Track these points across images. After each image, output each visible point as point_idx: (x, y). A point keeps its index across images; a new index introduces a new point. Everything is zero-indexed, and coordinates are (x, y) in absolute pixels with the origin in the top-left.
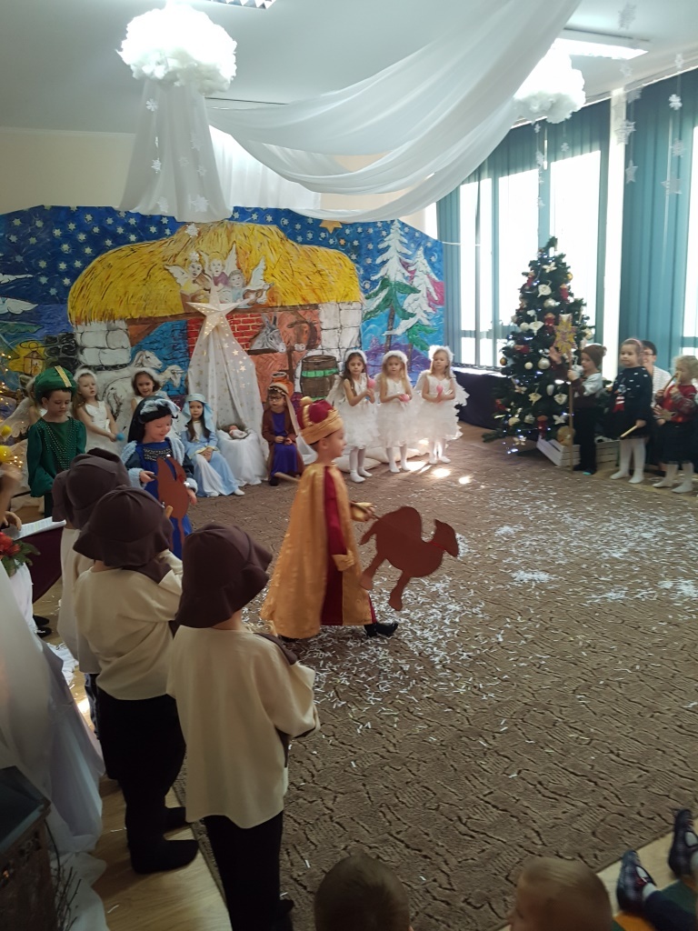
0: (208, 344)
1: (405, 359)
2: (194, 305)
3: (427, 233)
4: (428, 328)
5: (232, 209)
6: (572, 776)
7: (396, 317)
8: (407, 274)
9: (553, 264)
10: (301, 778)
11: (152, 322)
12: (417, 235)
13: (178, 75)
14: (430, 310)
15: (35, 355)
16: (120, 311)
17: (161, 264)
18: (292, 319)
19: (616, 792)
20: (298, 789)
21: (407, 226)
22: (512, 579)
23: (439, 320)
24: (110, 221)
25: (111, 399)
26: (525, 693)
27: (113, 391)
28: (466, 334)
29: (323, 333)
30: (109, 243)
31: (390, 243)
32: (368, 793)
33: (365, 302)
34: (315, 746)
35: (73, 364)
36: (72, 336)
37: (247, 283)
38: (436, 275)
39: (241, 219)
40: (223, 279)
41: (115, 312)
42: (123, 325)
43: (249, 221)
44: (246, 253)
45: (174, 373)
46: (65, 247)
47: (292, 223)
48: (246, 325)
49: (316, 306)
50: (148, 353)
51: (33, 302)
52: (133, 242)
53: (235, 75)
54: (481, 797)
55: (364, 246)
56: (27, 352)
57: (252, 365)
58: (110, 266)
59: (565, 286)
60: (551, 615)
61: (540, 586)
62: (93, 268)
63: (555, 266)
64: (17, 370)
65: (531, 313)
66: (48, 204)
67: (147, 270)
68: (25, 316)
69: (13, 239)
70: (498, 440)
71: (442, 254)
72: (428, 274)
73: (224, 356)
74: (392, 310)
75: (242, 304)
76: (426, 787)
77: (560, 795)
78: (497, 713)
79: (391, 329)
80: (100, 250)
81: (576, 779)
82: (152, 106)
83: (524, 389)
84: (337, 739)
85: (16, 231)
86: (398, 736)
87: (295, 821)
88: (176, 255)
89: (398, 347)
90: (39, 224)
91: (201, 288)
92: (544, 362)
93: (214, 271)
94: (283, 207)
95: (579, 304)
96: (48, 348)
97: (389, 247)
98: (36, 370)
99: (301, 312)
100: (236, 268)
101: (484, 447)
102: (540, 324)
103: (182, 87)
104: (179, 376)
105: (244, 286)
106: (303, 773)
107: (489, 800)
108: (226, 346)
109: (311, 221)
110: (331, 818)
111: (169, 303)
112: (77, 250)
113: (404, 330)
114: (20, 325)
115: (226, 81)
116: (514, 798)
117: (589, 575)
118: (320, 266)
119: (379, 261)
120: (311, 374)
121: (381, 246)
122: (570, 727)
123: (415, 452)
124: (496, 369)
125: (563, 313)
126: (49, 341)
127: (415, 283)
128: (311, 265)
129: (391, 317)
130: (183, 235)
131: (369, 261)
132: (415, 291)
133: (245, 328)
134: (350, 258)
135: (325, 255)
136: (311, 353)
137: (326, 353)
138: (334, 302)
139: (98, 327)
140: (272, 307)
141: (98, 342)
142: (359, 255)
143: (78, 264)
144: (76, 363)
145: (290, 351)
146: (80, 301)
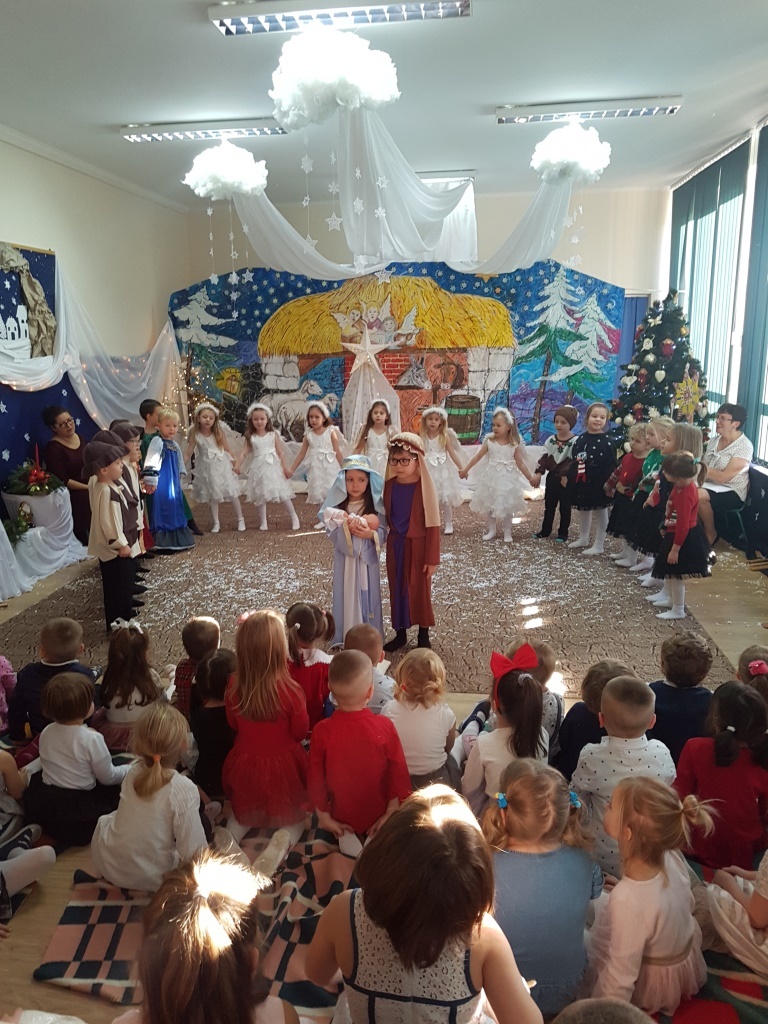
2: (348, 345)
4: (595, 377)
7: (554, 364)
8: (572, 321)
11: (317, 358)
14: (600, 358)
15: (234, 378)
16: (294, 348)
17: (327, 311)
18: (439, 360)
21: (576, 273)
25: (283, 416)
27: (284, 410)
29: (469, 374)
30: (290, 295)
31: (553, 290)
33: (518, 347)
36: (259, 365)
37: (399, 328)
38: (613, 322)
39: (399, 273)
40: (377, 324)
41: (291, 348)
42: (295, 359)
43: (405, 274)
44: (400, 302)
45: (333, 400)
46: (260, 298)
47: (444, 275)
48: (393, 363)
49: (464, 350)
50: (312, 382)
51: (235, 339)
52: (310, 293)
55: (522, 294)
56: (229, 375)
57: (397, 398)
58: (290, 313)
62: (278, 314)
64: (220, 388)
66: (251, 266)
67: (317, 316)
68: (229, 349)
69: (227, 293)
74: (550, 356)
75: (393, 345)
80: (284, 300)
85: (229, 287)
88: (341, 304)
89: (553, 393)
90: (244, 281)
91: (358, 331)
93: (370, 316)
94: (439, 260)
96: (243, 374)
98: (233, 389)
99: (449, 354)
100: (389, 315)
104: (335, 403)
105: (396, 330)
108: (374, 380)
111: (332, 343)
112: (268, 298)
114: (226, 355)
118: (471, 313)
120: (455, 412)
121: (541, 295)
126: (244, 368)
127: (582, 330)
128: (463, 312)
129: (547, 364)
130: (347, 288)
131: (526, 308)
132: (581, 338)
133: (393, 366)
134: (506, 305)
135: (478, 303)
136: (455, 393)
137: (471, 393)
138: (484, 346)
139: (278, 359)
140: (420, 349)
141: (277, 371)
142: (515, 303)
143: (267, 311)
144: (260, 386)
145: (436, 389)
146: (267, 339)
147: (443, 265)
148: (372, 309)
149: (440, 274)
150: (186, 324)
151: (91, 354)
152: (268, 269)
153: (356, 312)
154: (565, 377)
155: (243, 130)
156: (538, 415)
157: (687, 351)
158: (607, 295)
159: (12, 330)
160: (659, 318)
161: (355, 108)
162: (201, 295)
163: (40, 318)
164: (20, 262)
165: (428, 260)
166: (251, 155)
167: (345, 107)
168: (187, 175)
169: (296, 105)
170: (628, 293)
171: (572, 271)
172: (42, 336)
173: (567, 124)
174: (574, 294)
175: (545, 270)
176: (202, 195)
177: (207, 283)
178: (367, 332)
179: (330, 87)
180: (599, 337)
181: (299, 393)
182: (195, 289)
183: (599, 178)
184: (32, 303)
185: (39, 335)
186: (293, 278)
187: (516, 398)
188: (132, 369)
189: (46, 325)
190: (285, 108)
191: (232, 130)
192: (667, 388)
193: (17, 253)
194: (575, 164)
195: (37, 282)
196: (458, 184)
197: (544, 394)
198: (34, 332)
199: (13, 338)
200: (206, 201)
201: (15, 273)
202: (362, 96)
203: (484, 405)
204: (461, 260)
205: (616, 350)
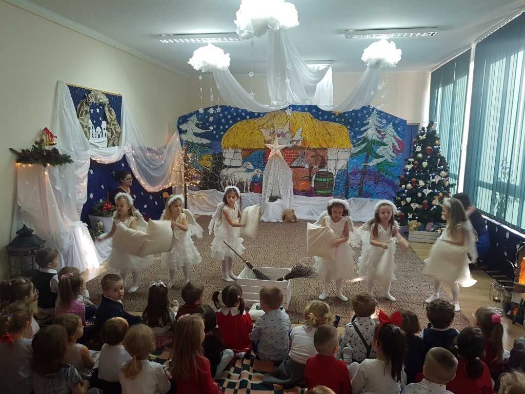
2: (266, 145)
4: (391, 164)
7: (371, 157)
11: (251, 151)
14: (394, 155)
15: (209, 159)
16: (240, 145)
17: (257, 128)
18: (313, 153)
23: (399, 160)
25: (233, 179)
29: (328, 161)
30: (239, 119)
33: (353, 149)
36: (222, 153)
37: (293, 137)
39: (293, 110)
40: (282, 135)
41: (238, 146)
42: (240, 151)
43: (297, 111)
44: (294, 124)
46: (223, 120)
47: (317, 112)
48: (290, 154)
49: (326, 149)
50: (248, 163)
51: (210, 140)
52: (248, 119)
55: (355, 122)
56: (207, 158)
57: (291, 172)
58: (238, 128)
59: (429, 148)
62: (232, 128)
64: (202, 164)
67: (251, 130)
68: (207, 145)
69: (207, 117)
72: (394, 137)
74: (369, 153)
75: (290, 145)
79: (367, 163)
80: (235, 122)
88: (264, 124)
91: (272, 138)
93: (278, 131)
94: (314, 104)
96: (213, 157)
98: (208, 165)
99: (318, 151)
100: (288, 130)
105: (291, 138)
111: (259, 143)
112: (227, 122)
114: (205, 148)
120: (321, 180)
126: (214, 155)
127: (385, 140)
128: (325, 130)
129: (367, 157)
130: (267, 117)
131: (357, 129)
132: (384, 144)
133: (289, 156)
134: (346, 127)
135: (333, 126)
136: (321, 170)
137: (329, 171)
138: (336, 147)
139: (231, 151)
140: (304, 148)
141: (231, 157)
142: (351, 126)
143: (227, 127)
144: (222, 164)
145: (311, 168)
146: (226, 140)
147: (316, 106)
148: (280, 127)
149: (314, 111)
150: (185, 132)
151: (137, 146)
152: (228, 106)
153: (272, 128)
154: (375, 164)
155: (219, 39)
156: (362, 182)
157: (439, 152)
158: (398, 124)
159: (99, 133)
160: (425, 135)
161: (277, 30)
162: (194, 118)
163: (113, 128)
164: (105, 100)
165: (308, 103)
166: (222, 51)
167: (272, 30)
168: (190, 59)
169: (248, 28)
170: (408, 123)
171: (380, 111)
172: (113, 136)
173: (380, 40)
174: (381, 122)
175: (367, 111)
176: (197, 69)
177: (197, 112)
178: (277, 138)
179: (265, 19)
180: (393, 144)
181: (242, 168)
182: (191, 115)
183: (395, 66)
184: (109, 120)
185: (112, 136)
186: (240, 111)
187: (351, 173)
188: (157, 154)
189: (116, 131)
190: (242, 29)
191: (214, 39)
192: (428, 171)
193: (104, 95)
194: (384, 59)
195: (112, 109)
196: (324, 67)
197: (365, 172)
198: (109, 134)
199: (99, 137)
200: (200, 72)
201: (102, 105)
202: (280, 24)
203: (335, 177)
204: (325, 104)
205: (401, 151)
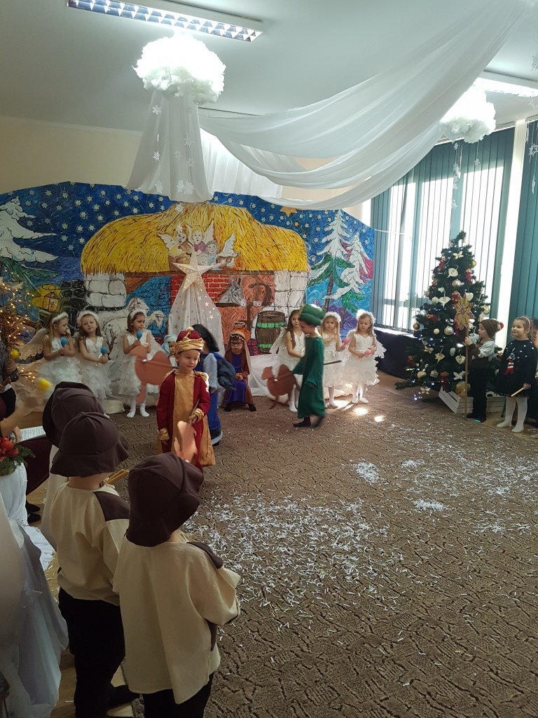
0: (186, 296)
1: (339, 319)
2: (178, 265)
3: (363, 222)
4: (359, 296)
5: (213, 194)
6: (457, 689)
7: (334, 285)
8: (345, 252)
9: (461, 252)
10: (228, 668)
11: (144, 276)
12: (355, 222)
13: (178, 88)
14: (361, 281)
15: (53, 295)
16: (121, 266)
17: (155, 232)
18: (252, 281)
19: (494, 709)
20: (224, 678)
21: (348, 215)
22: (414, 506)
23: (368, 290)
24: (119, 197)
26: (420, 609)
27: (110, 328)
28: (387, 302)
29: (276, 294)
30: (117, 213)
31: (334, 227)
32: (282, 688)
33: (311, 272)
34: (242, 639)
35: (81, 304)
36: (82, 282)
37: (220, 251)
38: (368, 254)
39: (219, 202)
41: (117, 266)
42: (122, 277)
43: (225, 204)
44: (221, 228)
45: (158, 317)
46: (83, 214)
47: (259, 207)
48: (216, 283)
49: (272, 273)
50: (139, 300)
51: (54, 255)
52: (135, 214)
53: (222, 90)
54: (379, 702)
55: (313, 228)
56: (47, 292)
57: (219, 315)
58: (116, 231)
59: (470, 271)
60: (444, 541)
61: (436, 514)
62: (103, 231)
63: (463, 254)
64: (38, 305)
65: (441, 290)
66: (73, 181)
67: (144, 237)
68: (47, 265)
69: (45, 205)
70: (409, 388)
71: (373, 238)
72: (361, 253)
73: (198, 306)
74: (332, 279)
75: (215, 266)
76: (331, 688)
77: (446, 707)
78: (395, 624)
79: (330, 294)
80: (109, 218)
81: (460, 693)
82: (156, 110)
83: (432, 349)
84: (260, 635)
85: (47, 200)
86: (311, 637)
87: (219, 708)
88: (167, 226)
89: (334, 309)
90: (65, 195)
91: (184, 252)
92: (449, 329)
93: (195, 240)
94: (253, 195)
95: (480, 285)
96: (63, 291)
97: (332, 230)
98: (52, 307)
99: (260, 276)
101: (396, 393)
102: (448, 299)
103: (180, 96)
104: (161, 319)
105: (217, 253)
106: (230, 664)
107: (384, 706)
108: (200, 298)
109: (273, 206)
110: (250, 708)
111: (159, 262)
112: (92, 218)
113: (340, 296)
114: (43, 271)
115: (215, 95)
116: (406, 705)
117: (477, 509)
118: (278, 242)
119: (324, 240)
120: (264, 325)
121: (326, 229)
122: (456, 643)
123: (342, 392)
124: (409, 331)
125: (467, 292)
126: (65, 285)
127: (351, 259)
128: (271, 241)
129: (330, 285)
131: (316, 240)
132: (350, 265)
133: (215, 286)
134: (302, 237)
135: (282, 234)
136: (265, 309)
137: (277, 310)
138: (287, 270)
139: (103, 277)
140: (238, 271)
141: (102, 289)
142: (309, 235)
143: (92, 228)
144: (83, 303)
145: (250, 306)
146: (91, 257)
147: (257, 199)
148: (197, 233)
149: (254, 206)
153: (183, 235)
165: (244, 192)
171: (345, 213)
174: (346, 231)
178: (192, 253)
181: (126, 310)
182: (7, 198)
